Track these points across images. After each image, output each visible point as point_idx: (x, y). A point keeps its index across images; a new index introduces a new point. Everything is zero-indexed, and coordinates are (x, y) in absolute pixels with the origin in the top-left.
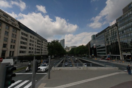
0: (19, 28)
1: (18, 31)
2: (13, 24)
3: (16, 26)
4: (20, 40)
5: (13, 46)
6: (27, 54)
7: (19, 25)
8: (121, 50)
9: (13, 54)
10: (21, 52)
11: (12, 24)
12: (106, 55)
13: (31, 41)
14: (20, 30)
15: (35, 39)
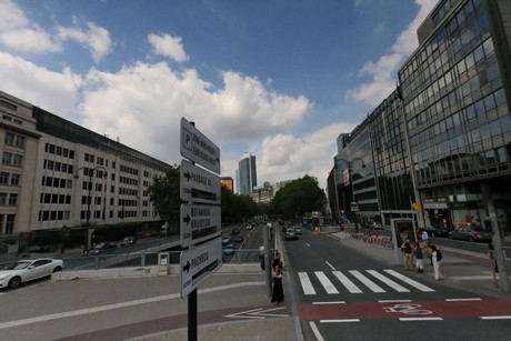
0: (37, 132)
1: (29, 142)
2: (10, 119)
3: (20, 123)
4: (42, 172)
5: (8, 196)
6: (74, 221)
7: (34, 120)
8: (419, 190)
9: (12, 224)
10: (45, 216)
11: (4, 118)
12: (377, 213)
13: (88, 172)
14: (37, 137)
15: (110, 165)
